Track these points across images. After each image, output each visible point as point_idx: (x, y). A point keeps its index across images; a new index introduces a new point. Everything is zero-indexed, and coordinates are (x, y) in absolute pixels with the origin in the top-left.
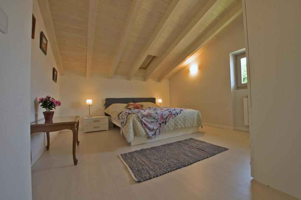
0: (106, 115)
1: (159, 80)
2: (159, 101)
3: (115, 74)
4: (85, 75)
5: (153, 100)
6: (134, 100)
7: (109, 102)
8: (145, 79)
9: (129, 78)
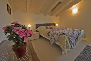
0: (37, 31)
1: (57, 16)
2: (57, 25)
3: (40, 12)
4: (26, 12)
5: (54, 25)
6: (48, 25)
7: (38, 26)
8: (52, 15)
9: (45, 15)
